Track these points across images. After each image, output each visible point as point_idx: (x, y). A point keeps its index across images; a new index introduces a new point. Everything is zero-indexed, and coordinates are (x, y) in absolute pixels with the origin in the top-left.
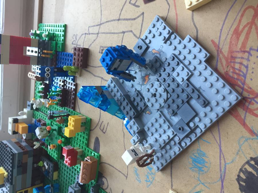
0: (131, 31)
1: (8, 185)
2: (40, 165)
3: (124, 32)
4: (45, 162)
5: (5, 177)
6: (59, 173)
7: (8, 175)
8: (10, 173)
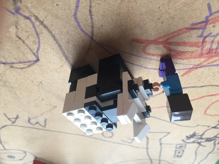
0: (160, 139)
3: (161, 144)
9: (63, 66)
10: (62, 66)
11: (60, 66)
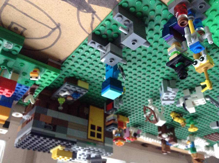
1: (75, 148)
2: (63, 103)
4: (60, 94)
5: (64, 150)
6: (81, 79)
7: (62, 146)
8: (59, 142)
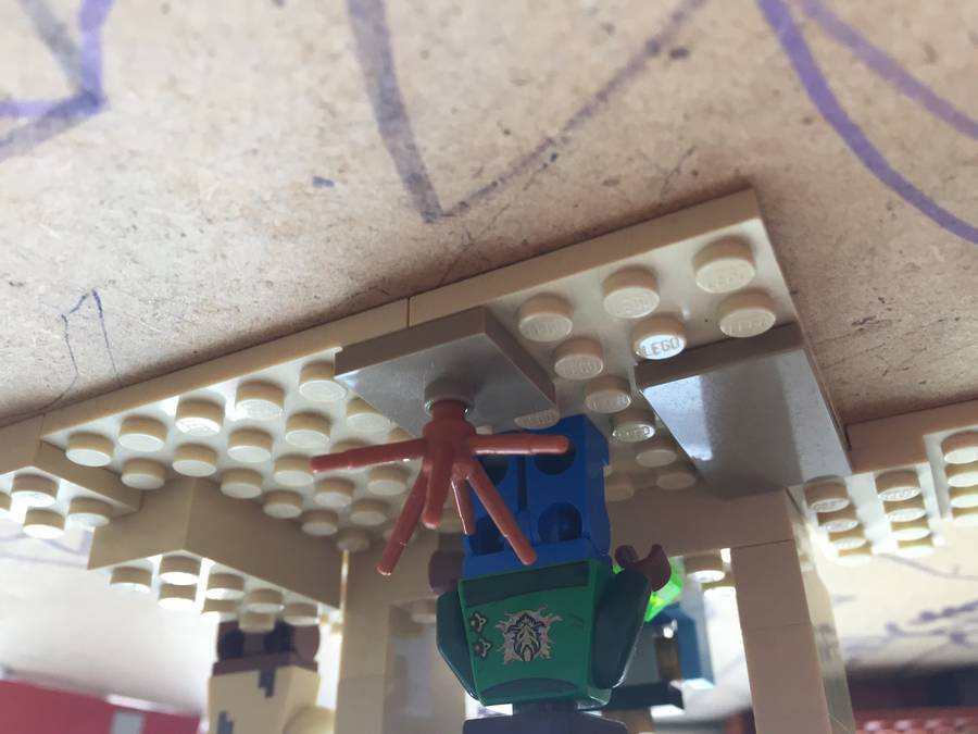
9: (329, 183)
10: (319, 181)
11: (306, 179)
